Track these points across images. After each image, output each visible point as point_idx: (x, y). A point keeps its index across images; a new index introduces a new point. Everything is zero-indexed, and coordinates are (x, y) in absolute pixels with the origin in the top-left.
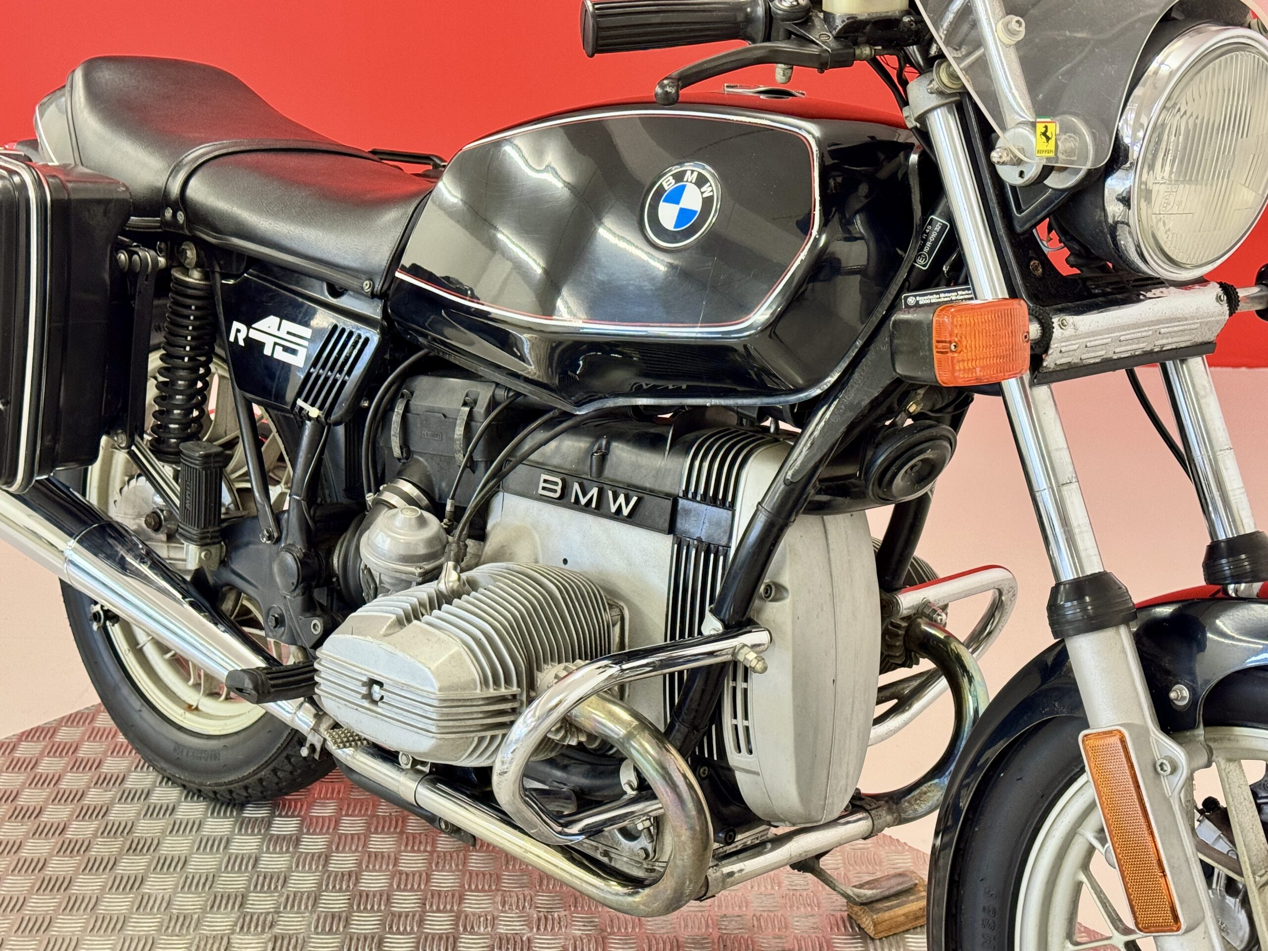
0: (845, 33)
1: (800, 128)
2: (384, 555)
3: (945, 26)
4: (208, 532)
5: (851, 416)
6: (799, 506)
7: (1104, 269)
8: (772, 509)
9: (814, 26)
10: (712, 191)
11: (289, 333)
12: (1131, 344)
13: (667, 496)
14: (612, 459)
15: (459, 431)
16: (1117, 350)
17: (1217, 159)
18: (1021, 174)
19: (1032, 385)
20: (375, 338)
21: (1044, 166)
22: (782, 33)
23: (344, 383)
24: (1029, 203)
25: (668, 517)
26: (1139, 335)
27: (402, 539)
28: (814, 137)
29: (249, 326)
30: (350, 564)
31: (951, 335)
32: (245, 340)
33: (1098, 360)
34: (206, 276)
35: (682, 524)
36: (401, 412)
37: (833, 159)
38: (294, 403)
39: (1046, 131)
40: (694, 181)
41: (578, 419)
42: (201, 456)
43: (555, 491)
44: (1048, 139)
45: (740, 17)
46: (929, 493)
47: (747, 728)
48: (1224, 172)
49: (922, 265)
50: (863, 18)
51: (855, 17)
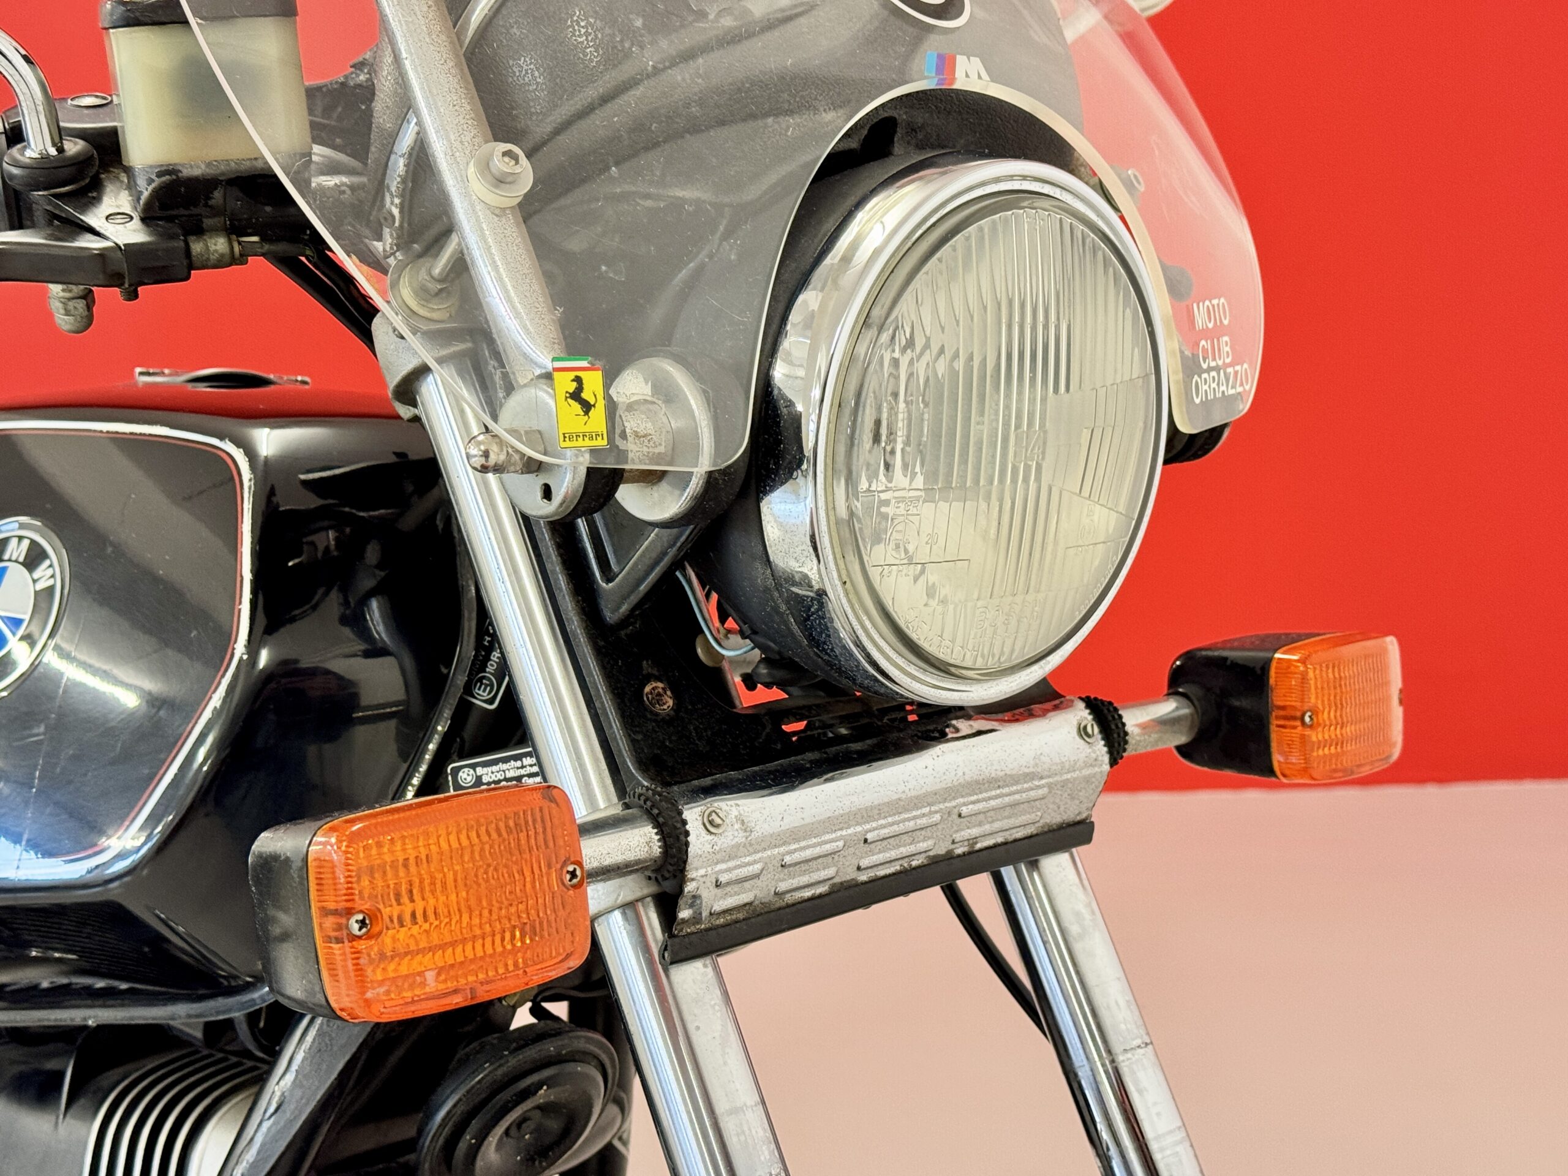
0: (164, 206)
1: (223, 437)
9: (98, 198)
12: (896, 847)
16: (864, 863)
17: (1005, 440)
18: (547, 493)
19: (666, 963)
22: (36, 215)
26: (911, 825)
28: (255, 453)
33: (822, 889)
39: (580, 388)
40: (21, 559)
44: (587, 407)
46: (617, 1143)
48: (1027, 468)
49: (485, 701)
50: (196, 172)
51: (175, 171)
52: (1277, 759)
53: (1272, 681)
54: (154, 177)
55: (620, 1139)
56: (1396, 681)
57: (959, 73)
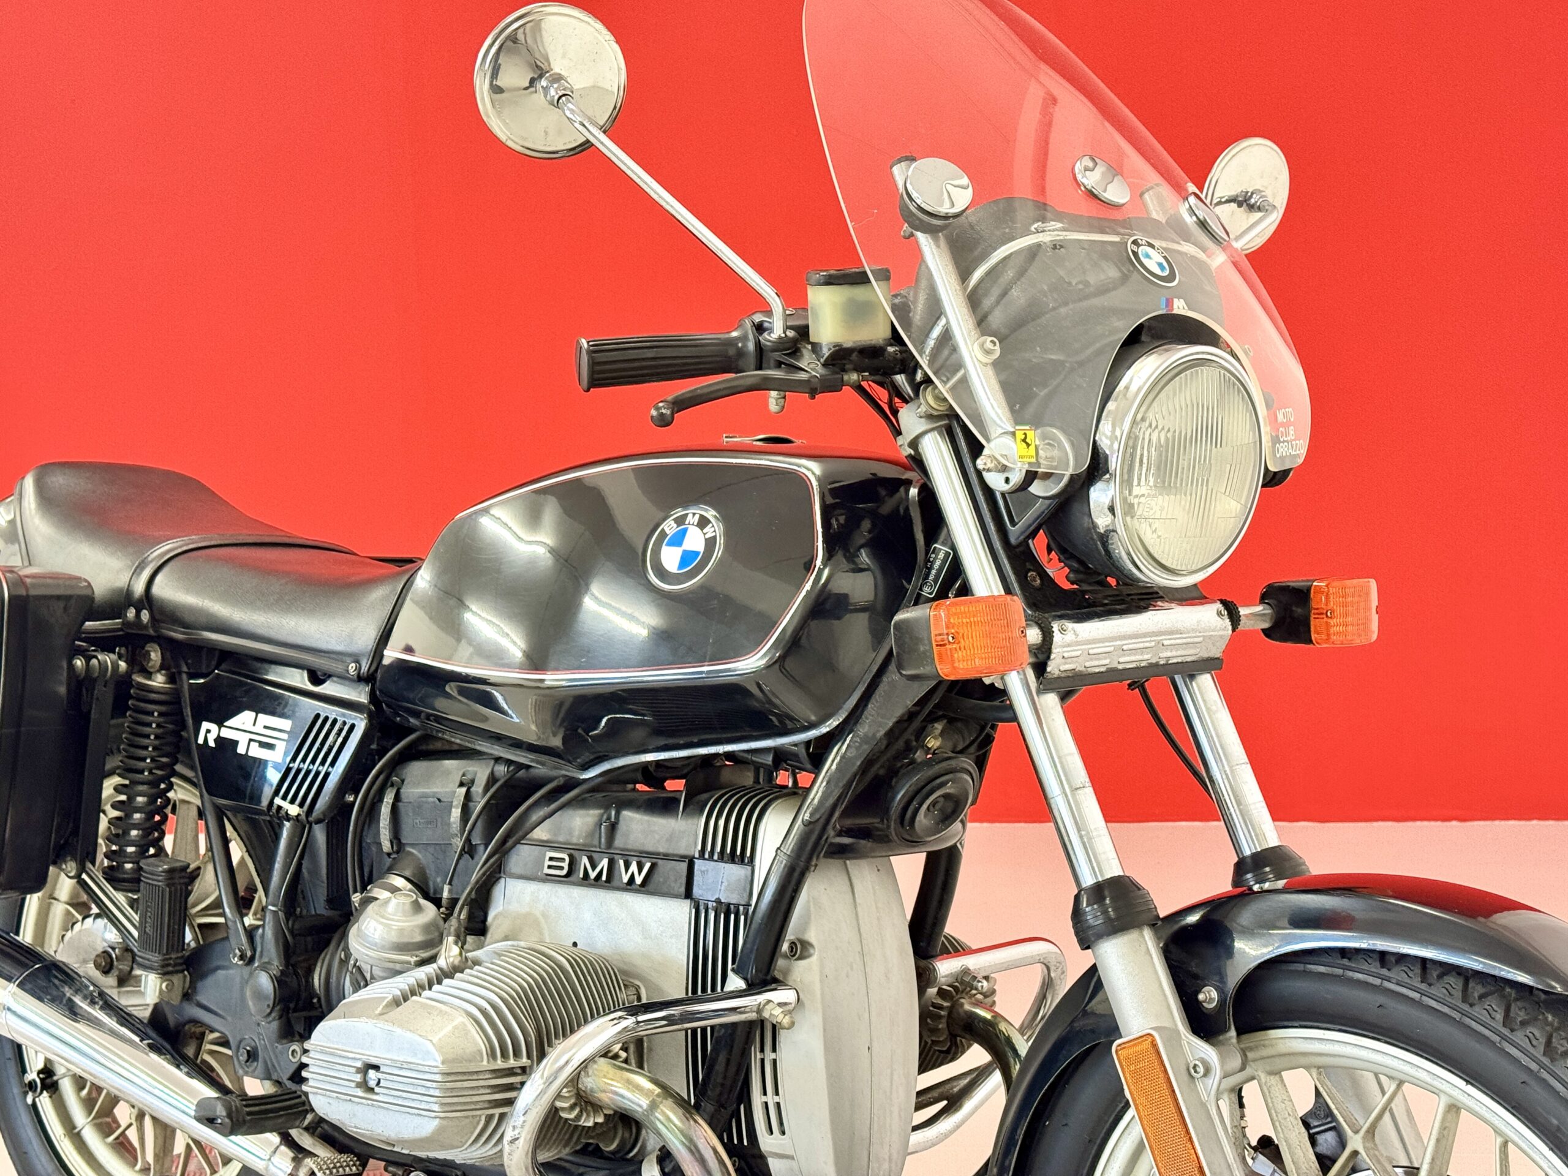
0: (833, 360)
1: (799, 466)
3: (927, 353)
4: (171, 959)
5: (867, 748)
6: (819, 848)
7: (1104, 584)
8: (792, 852)
9: (802, 355)
10: (715, 531)
11: (266, 727)
12: (1135, 655)
13: (682, 858)
14: (622, 827)
15: (456, 813)
16: (1121, 660)
17: (1194, 467)
18: (1007, 480)
19: (1039, 692)
20: (361, 722)
21: (1027, 471)
22: (772, 363)
23: (327, 775)
24: (1021, 515)
25: (684, 880)
26: (1141, 645)
27: (396, 925)
28: (813, 473)
29: (220, 724)
30: (333, 980)
31: (947, 627)
32: (215, 740)
33: (1103, 669)
34: (172, 679)
35: (699, 887)
36: (391, 801)
37: (834, 498)
38: (271, 803)
39: (1026, 437)
40: (695, 524)
41: (584, 787)
42: (164, 871)
43: (562, 868)
44: (1028, 445)
45: (732, 352)
46: (958, 845)
47: (778, 1104)
49: (928, 593)
50: (849, 346)
51: (841, 345)
52: (1314, 636)
53: (1312, 596)
54: (831, 348)
55: (961, 843)
56: (1375, 602)
57: (1175, 306)
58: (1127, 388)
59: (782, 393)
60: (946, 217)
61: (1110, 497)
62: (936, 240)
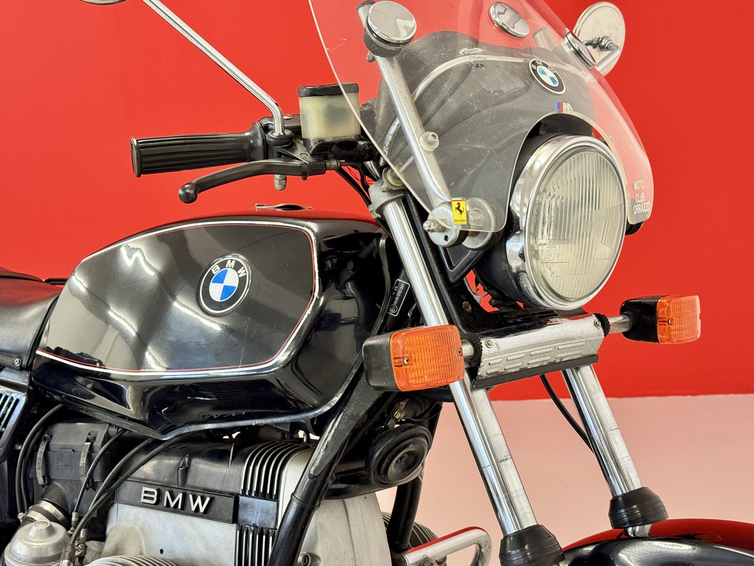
0: (318, 151)
1: (303, 226)
2: (21, 559)
3: (387, 145)
5: (353, 424)
6: (321, 493)
7: (517, 307)
8: (302, 497)
9: (296, 148)
10: (245, 272)
12: (540, 358)
13: (231, 494)
14: (192, 470)
15: (83, 461)
16: (530, 362)
17: (580, 225)
18: (446, 238)
19: (472, 389)
20: (23, 398)
21: (461, 231)
22: (275, 154)
23: (2, 433)
24: (457, 261)
25: (232, 511)
26: (544, 351)
27: (35, 545)
28: (313, 231)
31: (403, 353)
33: (517, 370)
35: (242, 515)
36: (43, 451)
37: (329, 247)
39: (459, 206)
40: (233, 267)
41: (167, 444)
43: (152, 499)
44: (461, 212)
45: (246, 147)
46: (420, 477)
48: (587, 233)
49: (393, 314)
50: (329, 140)
51: (323, 140)
52: (659, 336)
53: (657, 309)
54: (317, 142)
55: (421, 476)
56: (699, 312)
57: (564, 108)
58: (532, 168)
59: (284, 176)
60: (398, 44)
61: (521, 247)
62: (391, 61)
